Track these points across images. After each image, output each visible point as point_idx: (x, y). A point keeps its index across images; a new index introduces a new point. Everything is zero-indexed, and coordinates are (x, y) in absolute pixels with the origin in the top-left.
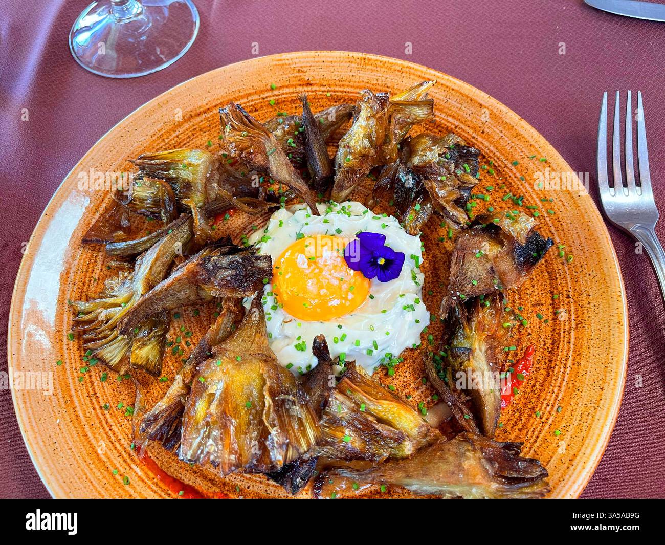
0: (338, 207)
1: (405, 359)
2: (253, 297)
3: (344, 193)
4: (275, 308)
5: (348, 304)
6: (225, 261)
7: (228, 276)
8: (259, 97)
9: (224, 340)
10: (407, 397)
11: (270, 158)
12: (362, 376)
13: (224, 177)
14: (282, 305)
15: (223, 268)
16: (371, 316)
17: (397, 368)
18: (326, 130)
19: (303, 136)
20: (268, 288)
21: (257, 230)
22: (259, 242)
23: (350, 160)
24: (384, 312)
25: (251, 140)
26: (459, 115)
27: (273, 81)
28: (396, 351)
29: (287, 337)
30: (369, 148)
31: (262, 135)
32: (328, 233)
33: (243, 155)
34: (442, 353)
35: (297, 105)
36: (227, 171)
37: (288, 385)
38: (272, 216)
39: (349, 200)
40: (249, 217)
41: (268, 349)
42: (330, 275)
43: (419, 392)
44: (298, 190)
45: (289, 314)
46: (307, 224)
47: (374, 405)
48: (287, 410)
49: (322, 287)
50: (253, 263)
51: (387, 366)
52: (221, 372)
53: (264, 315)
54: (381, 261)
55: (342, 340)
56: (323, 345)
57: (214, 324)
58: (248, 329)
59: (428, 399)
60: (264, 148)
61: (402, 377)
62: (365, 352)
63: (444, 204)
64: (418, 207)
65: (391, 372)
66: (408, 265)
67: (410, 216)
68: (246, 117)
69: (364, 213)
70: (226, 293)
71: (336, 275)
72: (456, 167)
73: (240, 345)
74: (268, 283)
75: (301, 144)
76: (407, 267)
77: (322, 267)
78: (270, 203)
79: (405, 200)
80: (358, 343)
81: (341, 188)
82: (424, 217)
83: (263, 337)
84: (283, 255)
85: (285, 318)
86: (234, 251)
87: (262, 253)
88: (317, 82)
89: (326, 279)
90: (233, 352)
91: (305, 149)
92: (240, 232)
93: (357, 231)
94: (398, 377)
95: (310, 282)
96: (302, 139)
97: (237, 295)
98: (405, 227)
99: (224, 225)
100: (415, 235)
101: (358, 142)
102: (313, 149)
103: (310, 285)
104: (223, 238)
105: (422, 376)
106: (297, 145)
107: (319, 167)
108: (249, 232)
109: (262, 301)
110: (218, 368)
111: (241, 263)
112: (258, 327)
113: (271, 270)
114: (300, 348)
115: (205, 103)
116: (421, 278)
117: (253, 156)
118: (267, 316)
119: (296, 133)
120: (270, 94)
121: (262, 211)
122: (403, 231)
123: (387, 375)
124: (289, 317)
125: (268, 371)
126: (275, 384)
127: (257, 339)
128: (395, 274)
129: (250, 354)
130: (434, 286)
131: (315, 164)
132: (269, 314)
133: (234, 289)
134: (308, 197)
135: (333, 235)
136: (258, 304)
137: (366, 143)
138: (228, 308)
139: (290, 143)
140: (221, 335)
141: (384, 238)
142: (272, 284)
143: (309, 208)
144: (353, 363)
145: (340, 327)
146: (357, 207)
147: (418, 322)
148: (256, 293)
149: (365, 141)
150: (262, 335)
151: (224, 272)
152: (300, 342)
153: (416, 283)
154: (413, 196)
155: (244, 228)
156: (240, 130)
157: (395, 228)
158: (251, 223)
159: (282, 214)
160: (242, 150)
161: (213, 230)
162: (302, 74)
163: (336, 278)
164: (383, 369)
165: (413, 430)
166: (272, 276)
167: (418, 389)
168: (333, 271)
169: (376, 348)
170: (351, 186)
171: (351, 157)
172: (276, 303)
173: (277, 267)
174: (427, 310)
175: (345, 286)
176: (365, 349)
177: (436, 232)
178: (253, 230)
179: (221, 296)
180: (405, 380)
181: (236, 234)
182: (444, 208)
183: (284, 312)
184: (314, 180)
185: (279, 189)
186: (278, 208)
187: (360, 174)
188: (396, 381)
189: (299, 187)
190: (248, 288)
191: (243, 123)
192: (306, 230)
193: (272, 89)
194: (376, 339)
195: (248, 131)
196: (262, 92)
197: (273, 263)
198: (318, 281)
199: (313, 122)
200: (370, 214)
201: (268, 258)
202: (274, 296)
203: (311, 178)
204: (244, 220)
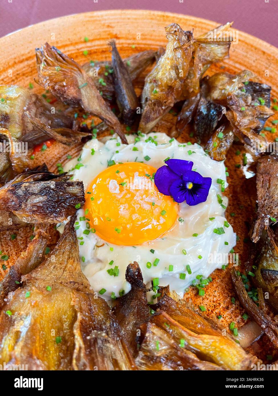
0: (146, 137)
1: (213, 279)
2: (66, 222)
3: (151, 125)
4: (87, 232)
5: (159, 228)
6: (37, 187)
7: (39, 202)
8: (74, 48)
9: (35, 267)
10: (218, 318)
11: (83, 91)
12: (177, 303)
13: (40, 110)
14: (95, 230)
15: (34, 194)
16: (182, 239)
17: (207, 288)
18: (132, 72)
19: (112, 76)
20: (80, 213)
21: (71, 159)
22: (73, 169)
23: (156, 92)
24: (195, 235)
25: (64, 74)
26: (245, 61)
27: (86, 35)
28: (207, 273)
29: (99, 261)
30: (176, 80)
31: (75, 70)
32: (138, 160)
33: (57, 87)
34: (250, 273)
35: (107, 55)
36: (43, 106)
37: (101, 317)
38: (85, 146)
39: (154, 132)
40: (65, 148)
41: (81, 275)
42: (142, 200)
43: (229, 312)
44: (108, 121)
45: (102, 238)
46: (117, 152)
47: (195, 340)
48: (101, 348)
49: (133, 212)
50: (65, 188)
51: (198, 287)
52: (29, 305)
53: (76, 239)
54: (190, 186)
55: (155, 265)
56: (137, 273)
57: (25, 251)
58: (60, 255)
59: (238, 318)
60: (77, 81)
61: (212, 297)
62: (178, 276)
63: (246, 132)
64: (221, 135)
65: (201, 293)
66: (214, 189)
67: (213, 143)
68: (60, 55)
69: (170, 142)
70: (37, 219)
71: (147, 199)
72: (253, 99)
73: (51, 272)
74: (80, 208)
75: (111, 83)
76: (213, 191)
77: (134, 192)
78: (83, 133)
79: (205, 130)
80: (170, 268)
81: (148, 119)
82: (227, 144)
83: (76, 262)
84: (95, 181)
85: (97, 242)
86: (48, 177)
87: (74, 179)
88: (124, 36)
89: (139, 204)
90: (44, 280)
91: (114, 88)
92: (56, 161)
93: (166, 158)
94: (207, 297)
95: (122, 207)
96: (111, 79)
97: (50, 221)
98: (209, 154)
99: (42, 155)
100: (220, 160)
101: (164, 74)
102: (121, 87)
103: (123, 211)
104: (39, 167)
105: (230, 295)
106: (107, 84)
107: (127, 102)
108: (64, 161)
109: (75, 226)
110: (27, 300)
111: (53, 189)
112: (70, 252)
113: (84, 195)
114: (113, 273)
115: (27, 52)
116: (226, 201)
117: (66, 88)
118: (79, 241)
119: (106, 74)
120: (83, 45)
121: (74, 141)
122: (208, 158)
123: (197, 294)
124: (101, 242)
125: (80, 302)
126: (87, 317)
127: (69, 266)
128: (203, 198)
129: (61, 283)
130: (235, 208)
131: (123, 100)
132: (82, 238)
133: (45, 215)
134: (118, 127)
135: (142, 162)
136: (71, 229)
137: (173, 73)
138: (40, 234)
139: (101, 83)
140: (33, 261)
141: (192, 164)
142: (84, 209)
143: (119, 138)
144: (167, 288)
145: (152, 251)
146: (163, 137)
147: (226, 243)
148: (69, 218)
149: (171, 73)
150: (74, 261)
151: (35, 198)
152: (113, 267)
153: (222, 205)
154: (215, 126)
155: (60, 158)
156: (54, 66)
157: (201, 154)
158: (66, 153)
159: (94, 144)
160: (56, 83)
161: (32, 159)
162: (110, 29)
163: (147, 203)
164: (193, 289)
165: (237, 365)
166: (85, 201)
167: (227, 308)
168: (144, 196)
169: (190, 272)
170: (157, 118)
171: (158, 90)
172: (89, 228)
173: (88, 193)
174: (234, 232)
175: (157, 210)
176: (178, 273)
177: (232, 159)
178: (68, 159)
179: (33, 222)
180: (215, 299)
181: (52, 164)
182: (245, 136)
183: (97, 237)
184: (122, 114)
185: (92, 123)
186: (90, 138)
187: (165, 106)
188: (206, 301)
189: (109, 118)
190: (60, 214)
191: (57, 60)
192: (116, 158)
193: (85, 42)
194: (189, 264)
195: (61, 67)
196: (76, 43)
197: (85, 189)
198: (130, 206)
199: (121, 64)
200: (175, 142)
201: (80, 184)
202: (87, 221)
203: (119, 112)
204: (60, 150)
